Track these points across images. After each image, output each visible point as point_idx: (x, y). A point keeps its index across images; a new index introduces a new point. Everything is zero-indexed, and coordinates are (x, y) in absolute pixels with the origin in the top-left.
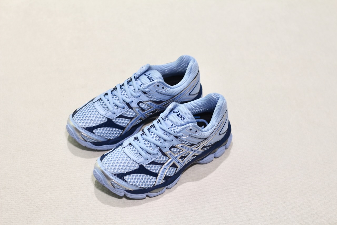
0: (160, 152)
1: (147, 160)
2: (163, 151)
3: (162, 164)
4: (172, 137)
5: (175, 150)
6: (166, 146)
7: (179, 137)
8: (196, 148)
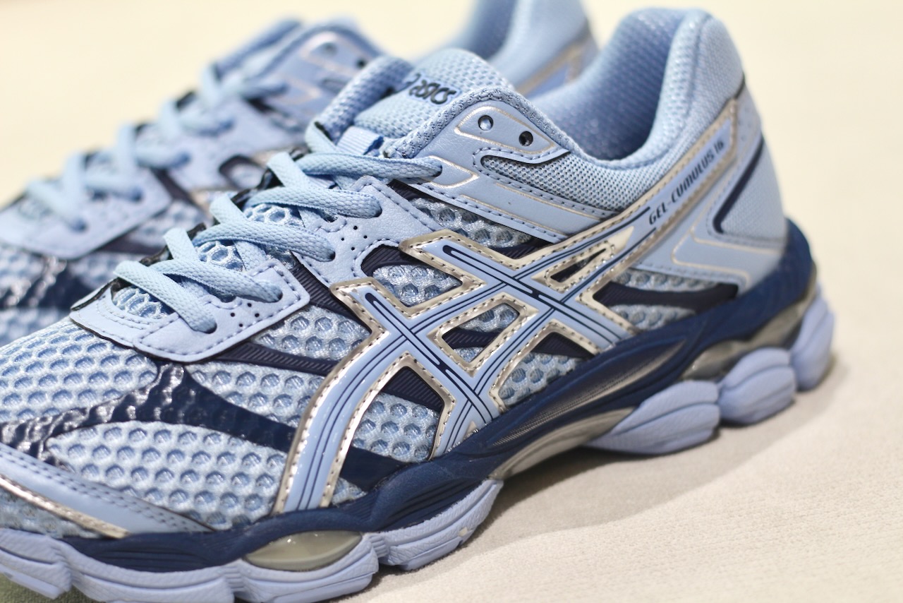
0: (295, 282)
1: (211, 331)
2: (319, 278)
3: (322, 368)
4: (372, 191)
5: (401, 276)
6: (339, 248)
7: (420, 180)
8: (560, 277)
